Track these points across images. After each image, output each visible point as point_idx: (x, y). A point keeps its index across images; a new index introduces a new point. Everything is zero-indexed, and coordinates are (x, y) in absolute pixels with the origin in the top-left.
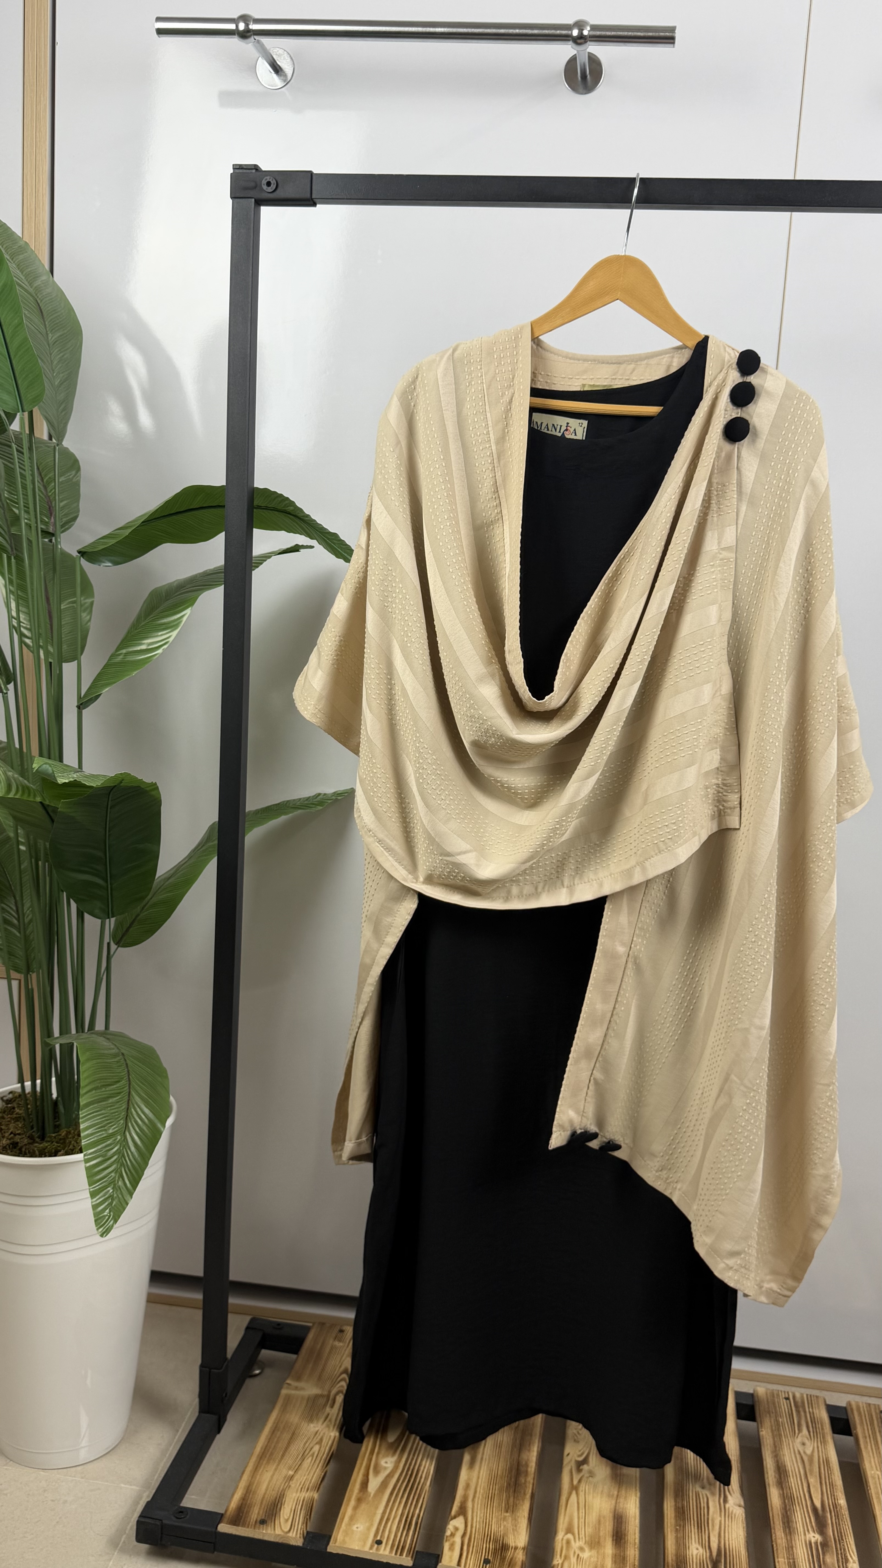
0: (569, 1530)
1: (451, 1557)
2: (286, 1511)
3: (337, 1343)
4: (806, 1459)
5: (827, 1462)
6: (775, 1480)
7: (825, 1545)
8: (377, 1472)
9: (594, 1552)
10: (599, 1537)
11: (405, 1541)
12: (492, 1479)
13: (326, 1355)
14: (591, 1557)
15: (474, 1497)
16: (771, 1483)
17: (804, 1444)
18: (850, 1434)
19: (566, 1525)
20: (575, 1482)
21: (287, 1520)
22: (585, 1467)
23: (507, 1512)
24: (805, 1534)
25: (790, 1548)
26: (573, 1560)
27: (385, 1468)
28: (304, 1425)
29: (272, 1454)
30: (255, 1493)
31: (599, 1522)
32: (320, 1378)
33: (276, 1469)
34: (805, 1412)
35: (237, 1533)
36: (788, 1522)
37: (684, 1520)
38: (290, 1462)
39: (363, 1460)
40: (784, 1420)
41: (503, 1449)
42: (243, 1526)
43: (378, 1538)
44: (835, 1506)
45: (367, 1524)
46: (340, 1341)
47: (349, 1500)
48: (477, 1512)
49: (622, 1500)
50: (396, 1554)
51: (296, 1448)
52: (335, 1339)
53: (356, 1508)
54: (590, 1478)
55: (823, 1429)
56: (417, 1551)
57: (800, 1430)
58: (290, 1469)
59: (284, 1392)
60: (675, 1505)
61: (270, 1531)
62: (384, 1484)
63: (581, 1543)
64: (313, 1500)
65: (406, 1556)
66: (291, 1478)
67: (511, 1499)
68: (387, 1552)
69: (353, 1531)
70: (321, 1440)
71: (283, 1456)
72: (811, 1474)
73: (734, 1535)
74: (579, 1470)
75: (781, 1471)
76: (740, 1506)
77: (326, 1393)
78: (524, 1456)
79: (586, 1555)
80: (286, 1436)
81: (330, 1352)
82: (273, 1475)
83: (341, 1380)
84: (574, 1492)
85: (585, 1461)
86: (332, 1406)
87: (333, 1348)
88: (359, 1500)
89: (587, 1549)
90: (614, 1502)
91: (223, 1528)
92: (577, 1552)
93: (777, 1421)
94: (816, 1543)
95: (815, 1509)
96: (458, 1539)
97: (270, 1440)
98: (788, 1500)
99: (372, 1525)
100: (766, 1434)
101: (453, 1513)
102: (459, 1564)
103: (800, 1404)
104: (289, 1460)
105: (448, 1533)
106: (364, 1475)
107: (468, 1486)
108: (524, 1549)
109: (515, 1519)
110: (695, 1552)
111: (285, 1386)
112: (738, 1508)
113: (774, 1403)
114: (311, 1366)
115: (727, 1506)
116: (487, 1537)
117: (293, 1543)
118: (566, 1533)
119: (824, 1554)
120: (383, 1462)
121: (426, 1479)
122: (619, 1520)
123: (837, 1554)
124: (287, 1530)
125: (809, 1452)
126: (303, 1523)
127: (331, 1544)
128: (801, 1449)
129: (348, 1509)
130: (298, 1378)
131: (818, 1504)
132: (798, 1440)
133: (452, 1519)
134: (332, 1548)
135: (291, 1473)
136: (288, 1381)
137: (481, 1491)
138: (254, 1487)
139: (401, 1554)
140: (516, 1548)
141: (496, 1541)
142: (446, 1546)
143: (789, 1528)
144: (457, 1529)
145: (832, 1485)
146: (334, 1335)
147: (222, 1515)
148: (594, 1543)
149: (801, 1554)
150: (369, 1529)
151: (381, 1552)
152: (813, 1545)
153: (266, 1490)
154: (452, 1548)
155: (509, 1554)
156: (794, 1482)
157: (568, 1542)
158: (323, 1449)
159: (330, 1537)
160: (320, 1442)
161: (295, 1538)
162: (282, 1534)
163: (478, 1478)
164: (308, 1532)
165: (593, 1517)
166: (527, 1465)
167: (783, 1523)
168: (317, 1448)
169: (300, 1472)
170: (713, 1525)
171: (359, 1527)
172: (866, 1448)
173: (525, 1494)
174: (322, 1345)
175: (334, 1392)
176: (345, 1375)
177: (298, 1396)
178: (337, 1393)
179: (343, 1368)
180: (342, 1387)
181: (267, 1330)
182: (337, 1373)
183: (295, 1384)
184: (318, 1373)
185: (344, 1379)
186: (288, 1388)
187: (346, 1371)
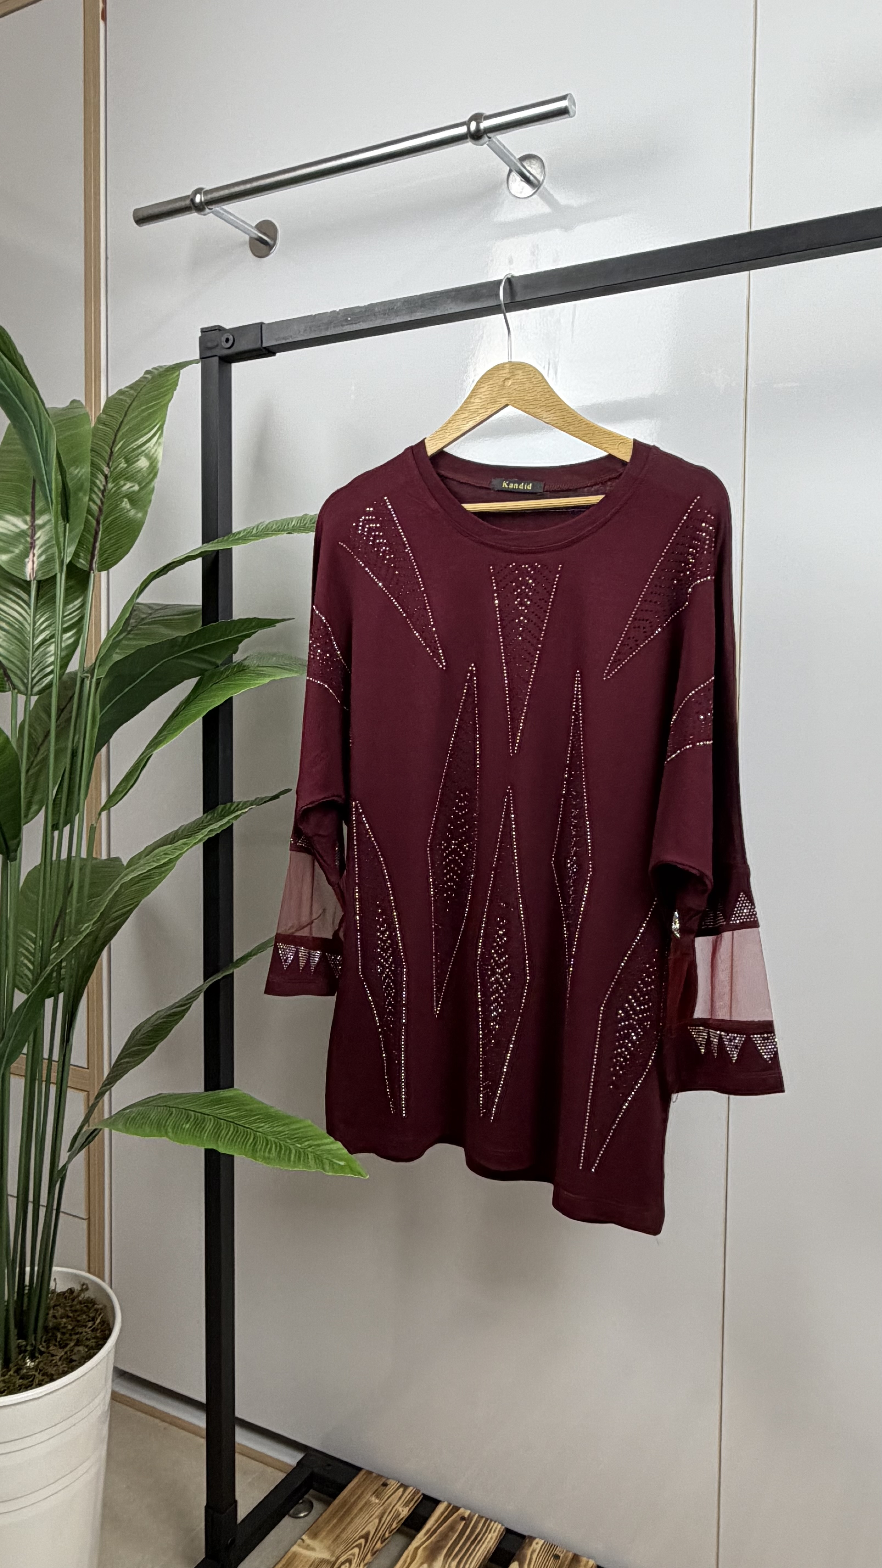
3: (373, 1501)
13: (356, 1511)
32: (335, 1540)
46: (377, 1497)
52: (371, 1495)
59: (295, 1548)
77: (333, 1559)
81: (361, 1509)
83: (356, 1546)
87: (368, 1503)
111: (300, 1541)
114: (335, 1521)
130: (314, 1536)
136: (305, 1537)
146: (375, 1487)
174: (359, 1497)
175: (342, 1559)
176: (362, 1541)
177: (305, 1557)
178: (343, 1563)
179: (364, 1532)
180: (354, 1555)
181: (316, 1470)
182: (357, 1535)
183: (308, 1541)
184: (337, 1532)
185: (359, 1546)
186: (299, 1545)
187: (366, 1537)
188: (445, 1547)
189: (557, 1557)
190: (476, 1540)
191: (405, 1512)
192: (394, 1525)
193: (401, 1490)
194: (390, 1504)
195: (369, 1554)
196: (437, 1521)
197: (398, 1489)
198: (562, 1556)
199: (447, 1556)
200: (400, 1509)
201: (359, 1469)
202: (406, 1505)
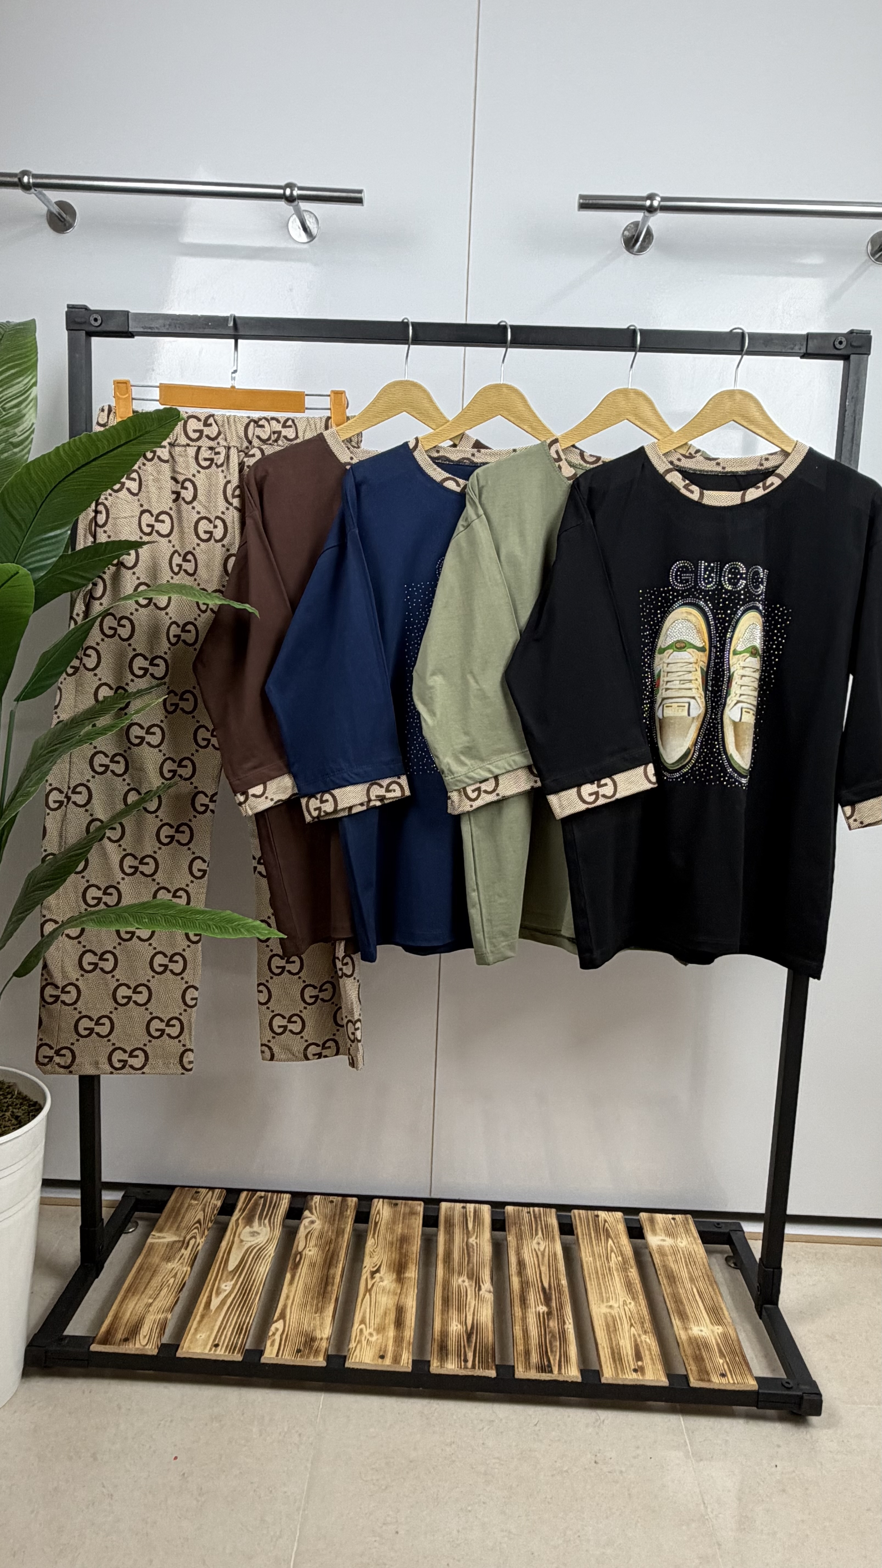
0: (363, 1322)
1: (272, 1350)
2: (145, 1330)
3: (193, 1202)
4: (539, 1254)
5: (555, 1254)
6: (516, 1271)
7: (549, 1313)
8: (218, 1294)
9: (380, 1336)
10: (385, 1324)
11: (237, 1343)
12: (307, 1290)
13: (183, 1211)
14: (377, 1339)
15: (292, 1304)
16: (513, 1273)
17: (539, 1244)
18: (573, 1234)
19: (360, 1319)
20: (369, 1287)
21: (145, 1337)
22: (377, 1275)
23: (316, 1313)
24: (535, 1308)
25: (524, 1319)
26: (364, 1343)
27: (225, 1290)
28: (164, 1264)
29: (136, 1289)
30: (121, 1318)
31: (385, 1313)
32: (177, 1230)
33: (138, 1300)
34: (541, 1221)
35: (106, 1351)
36: (524, 1300)
37: (448, 1306)
38: (151, 1292)
39: (208, 1286)
40: (526, 1228)
41: (316, 1269)
42: (110, 1344)
43: (216, 1342)
44: (558, 1285)
45: (208, 1333)
46: (195, 1199)
47: (195, 1318)
48: (293, 1315)
49: (403, 1296)
50: (229, 1353)
51: (156, 1282)
52: (190, 1200)
53: (200, 1322)
54: (381, 1283)
55: (553, 1232)
56: (247, 1350)
57: (536, 1234)
58: (150, 1298)
59: (150, 1240)
60: (443, 1296)
61: (131, 1346)
62: (223, 1302)
63: (371, 1330)
64: (166, 1319)
65: (238, 1353)
66: (151, 1304)
67: (320, 1305)
68: (222, 1352)
69: (197, 1340)
70: (176, 1274)
71: (145, 1288)
72: (543, 1264)
73: (484, 1314)
74: (372, 1277)
75: (521, 1264)
76: (490, 1292)
77: (182, 1239)
78: (332, 1271)
79: (374, 1339)
80: (148, 1274)
81: (187, 1208)
82: (137, 1303)
83: (195, 1228)
84: (368, 1294)
85: (378, 1271)
86: (186, 1249)
87: (190, 1205)
88: (203, 1317)
89: (375, 1334)
90: (397, 1298)
91: (95, 1348)
92: (368, 1337)
93: (520, 1229)
94: (543, 1313)
95: (544, 1289)
96: (277, 1338)
97: (135, 1278)
98: (525, 1285)
99: (211, 1333)
100: (511, 1239)
101: (275, 1318)
102: (277, 1355)
103: (537, 1216)
104: (149, 1292)
105: (271, 1333)
106: (208, 1297)
107: (287, 1297)
108: (327, 1339)
109: (322, 1319)
110: (455, 1328)
111: (151, 1236)
112: (487, 1293)
113: (519, 1217)
114: (171, 1219)
115: (481, 1293)
116: (301, 1333)
117: (150, 1353)
118: (360, 1325)
119: (548, 1320)
120: (223, 1286)
121: (256, 1295)
122: (400, 1311)
123: (558, 1319)
124: (144, 1343)
125: (542, 1249)
126: (158, 1338)
127: (179, 1351)
128: (536, 1247)
129: (194, 1324)
130: (161, 1231)
131: (546, 1285)
132: (535, 1242)
133: (274, 1323)
134: (180, 1354)
135: (151, 1301)
136: (153, 1233)
137: (297, 1300)
138: (120, 1315)
139: (233, 1352)
140: (322, 1339)
141: (307, 1335)
142: (269, 1343)
143: (525, 1304)
144: (277, 1330)
145: (557, 1270)
146: (191, 1196)
147: (95, 1337)
148: (381, 1329)
149: (532, 1321)
150: (209, 1336)
151: (218, 1352)
152: (541, 1315)
153: (130, 1316)
154: (272, 1344)
155: (316, 1344)
156: (530, 1272)
157: (361, 1330)
158: (177, 1281)
159: (179, 1346)
160: (175, 1276)
161: (151, 1349)
162: (141, 1347)
163: (296, 1290)
164: (162, 1345)
165: (381, 1311)
166: (334, 1278)
167: (521, 1301)
168: (172, 1281)
169: (158, 1300)
170: (469, 1308)
171: (202, 1336)
172: (583, 1242)
173: (331, 1299)
174: (182, 1204)
175: (188, 1237)
176: (198, 1225)
177: (159, 1244)
178: (191, 1239)
179: (196, 1219)
180: (196, 1233)
181: (139, 1197)
182: (192, 1223)
183: (158, 1235)
184: (176, 1225)
185: (197, 1228)
186: (152, 1238)
187: (199, 1222)
188: (256, 1214)
189: (332, 1202)
190: (276, 1206)
191: (219, 1203)
192: (215, 1212)
193: (210, 1193)
194: (207, 1202)
195: (206, 1231)
196: (244, 1203)
197: (208, 1192)
198: (334, 1200)
199: (260, 1218)
200: (216, 1202)
201: (171, 1188)
202: (218, 1199)
